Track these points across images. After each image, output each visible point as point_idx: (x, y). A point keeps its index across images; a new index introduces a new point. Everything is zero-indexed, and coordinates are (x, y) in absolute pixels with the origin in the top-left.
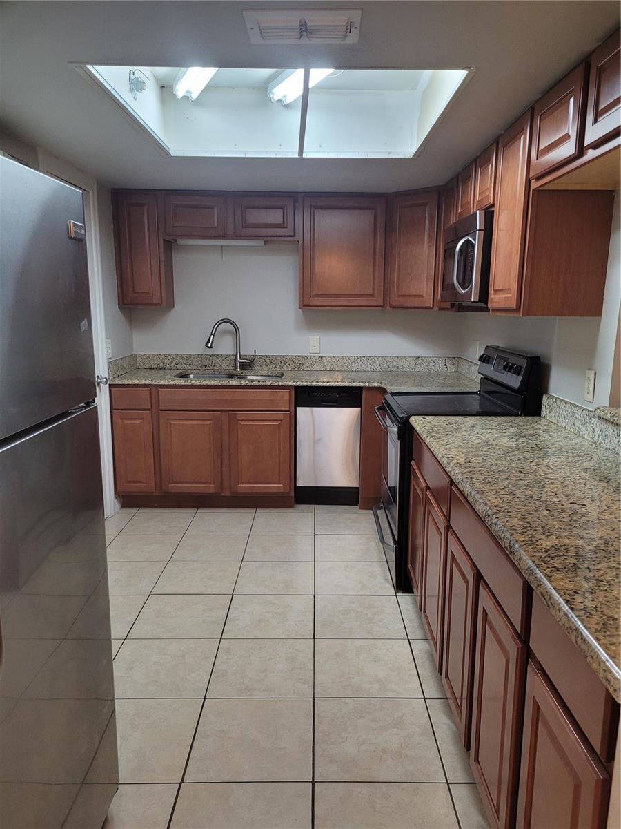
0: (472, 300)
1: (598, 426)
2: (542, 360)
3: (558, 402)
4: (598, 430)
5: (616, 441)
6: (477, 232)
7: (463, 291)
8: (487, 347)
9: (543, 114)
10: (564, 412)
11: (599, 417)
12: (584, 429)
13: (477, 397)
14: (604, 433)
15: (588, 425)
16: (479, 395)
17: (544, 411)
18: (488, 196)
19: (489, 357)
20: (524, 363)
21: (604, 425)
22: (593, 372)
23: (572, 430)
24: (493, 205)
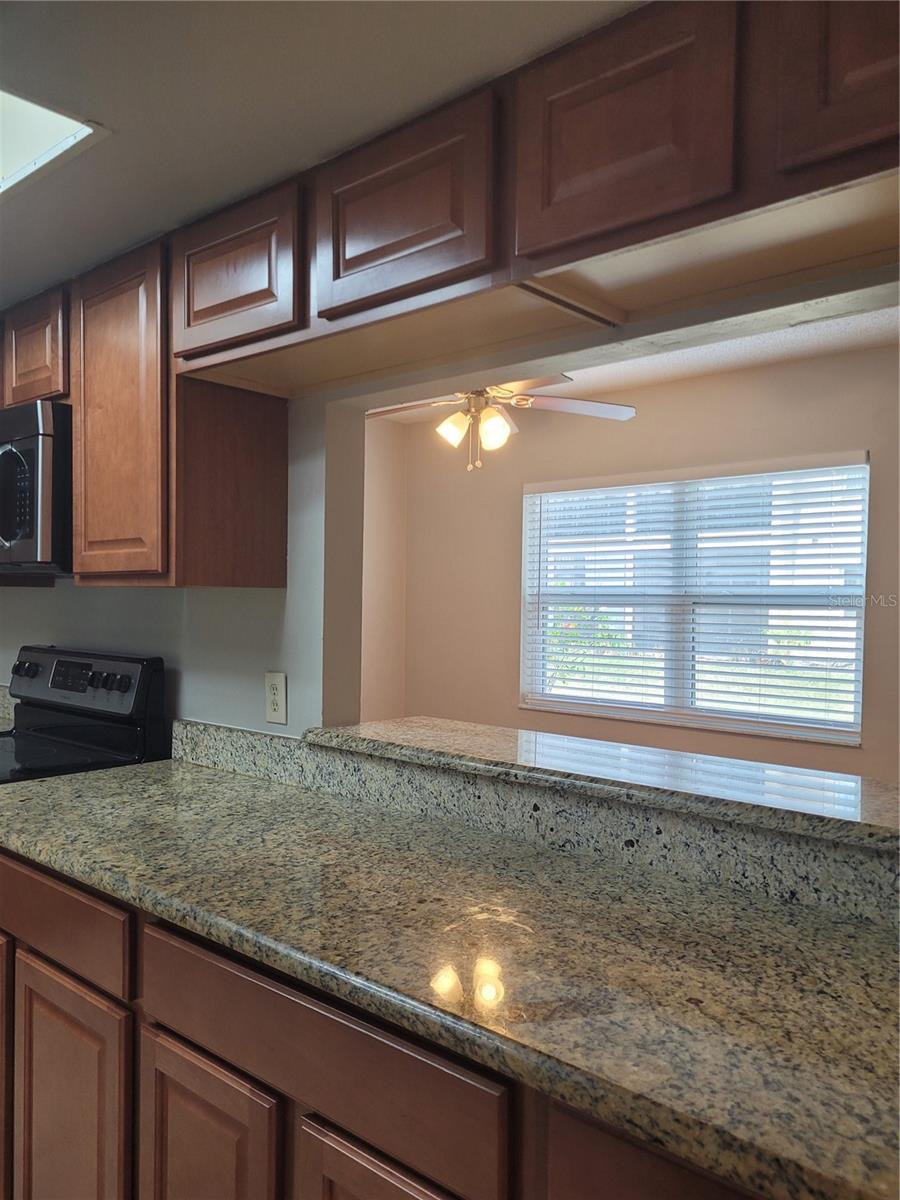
0: (39, 560)
1: (310, 761)
2: (166, 664)
3: (212, 730)
4: (310, 767)
5: (354, 780)
6: (40, 437)
7: (7, 544)
8: (24, 649)
9: (193, 254)
10: (229, 747)
11: (312, 745)
12: (279, 768)
13: (11, 740)
14: (324, 771)
15: (286, 761)
16: (14, 736)
17: (178, 749)
18: (49, 378)
19: (37, 665)
20: (136, 671)
21: (322, 758)
22: (282, 675)
23: (250, 773)
24: (66, 395)
